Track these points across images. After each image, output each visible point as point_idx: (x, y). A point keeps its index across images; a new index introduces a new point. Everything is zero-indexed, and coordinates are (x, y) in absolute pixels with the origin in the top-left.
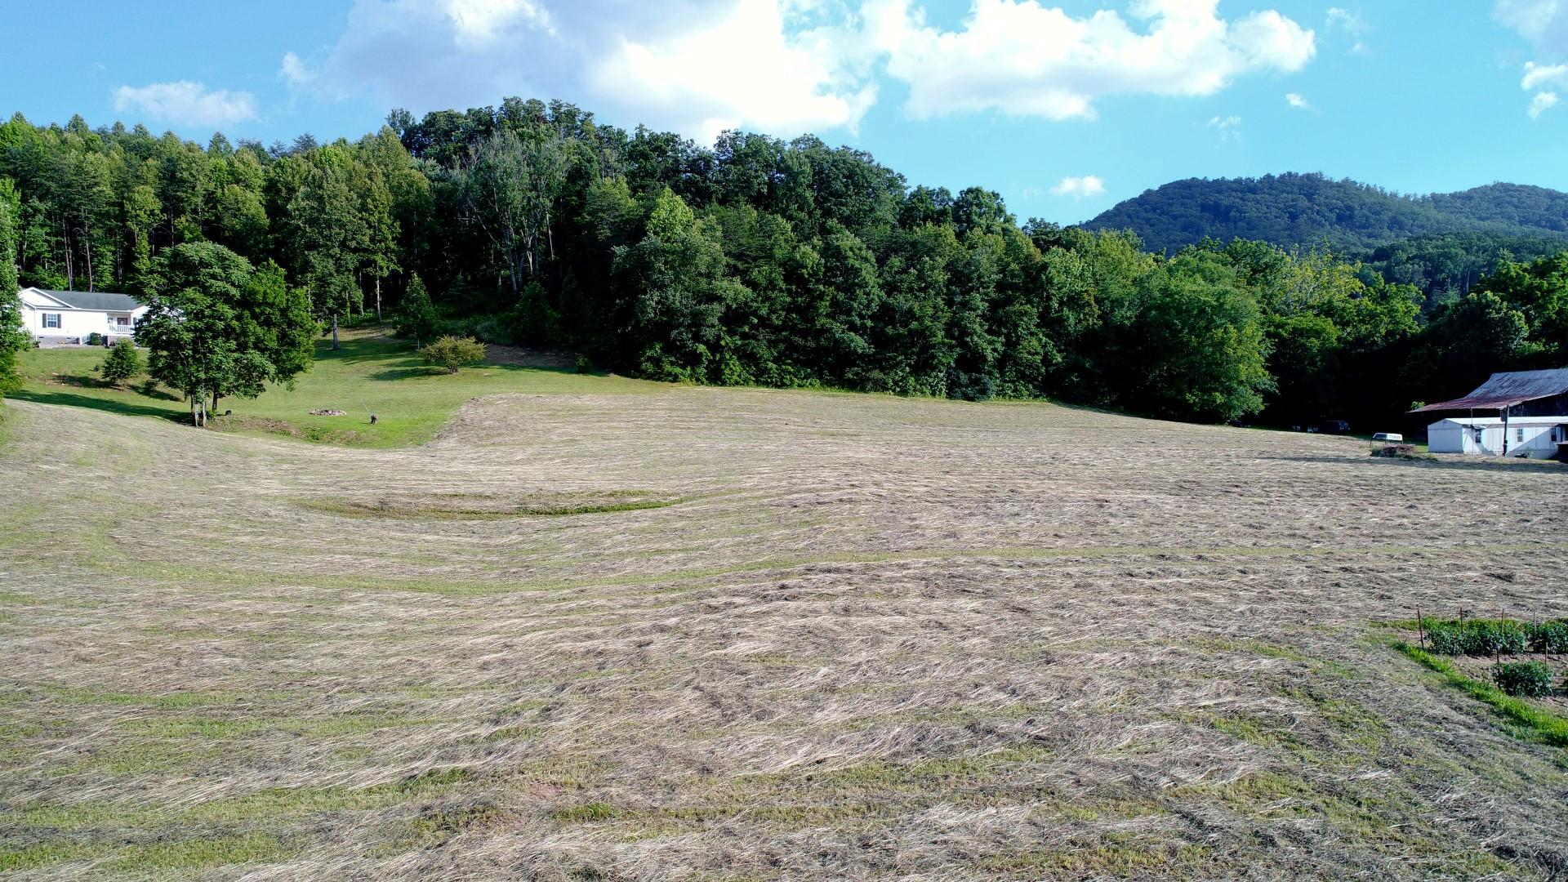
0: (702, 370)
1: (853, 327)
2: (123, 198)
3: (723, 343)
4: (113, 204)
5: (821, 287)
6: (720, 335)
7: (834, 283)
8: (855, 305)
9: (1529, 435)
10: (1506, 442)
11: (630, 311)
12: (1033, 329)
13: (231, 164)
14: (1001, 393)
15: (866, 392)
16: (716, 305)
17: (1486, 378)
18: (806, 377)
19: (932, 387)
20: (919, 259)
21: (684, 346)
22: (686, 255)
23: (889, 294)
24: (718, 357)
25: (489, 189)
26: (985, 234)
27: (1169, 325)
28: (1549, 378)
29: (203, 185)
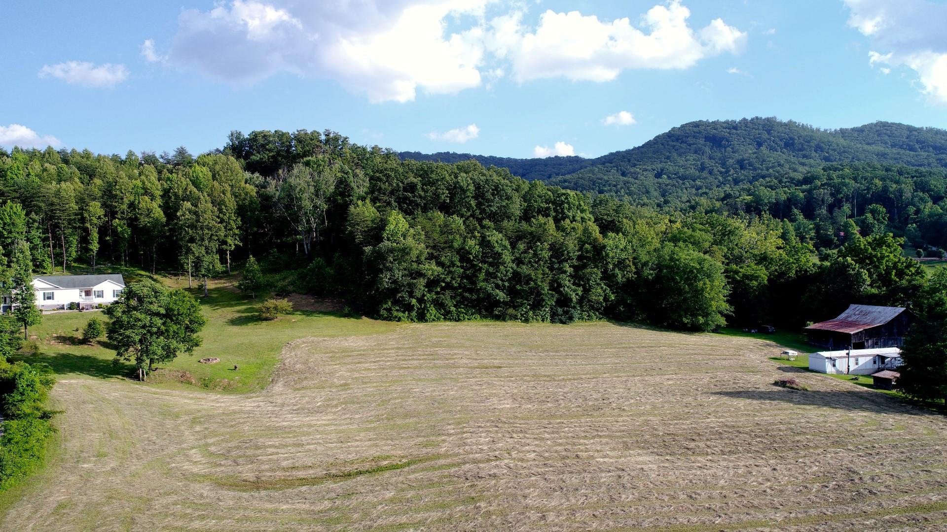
0: (414, 314)
1: (497, 287)
2: (83, 209)
3: (426, 298)
4: (76, 214)
5: (480, 265)
6: (424, 294)
7: (487, 262)
8: (499, 275)
9: (862, 361)
10: (849, 366)
11: (374, 282)
12: (598, 281)
13: (144, 183)
14: (581, 318)
15: (505, 321)
16: (421, 280)
17: (847, 307)
18: (472, 314)
19: (542, 316)
20: (534, 244)
21: (404, 300)
22: (405, 251)
23: (518, 266)
24: (423, 306)
25: (291, 198)
26: (571, 222)
27: (674, 279)
28: (879, 312)
29: (128, 198)
